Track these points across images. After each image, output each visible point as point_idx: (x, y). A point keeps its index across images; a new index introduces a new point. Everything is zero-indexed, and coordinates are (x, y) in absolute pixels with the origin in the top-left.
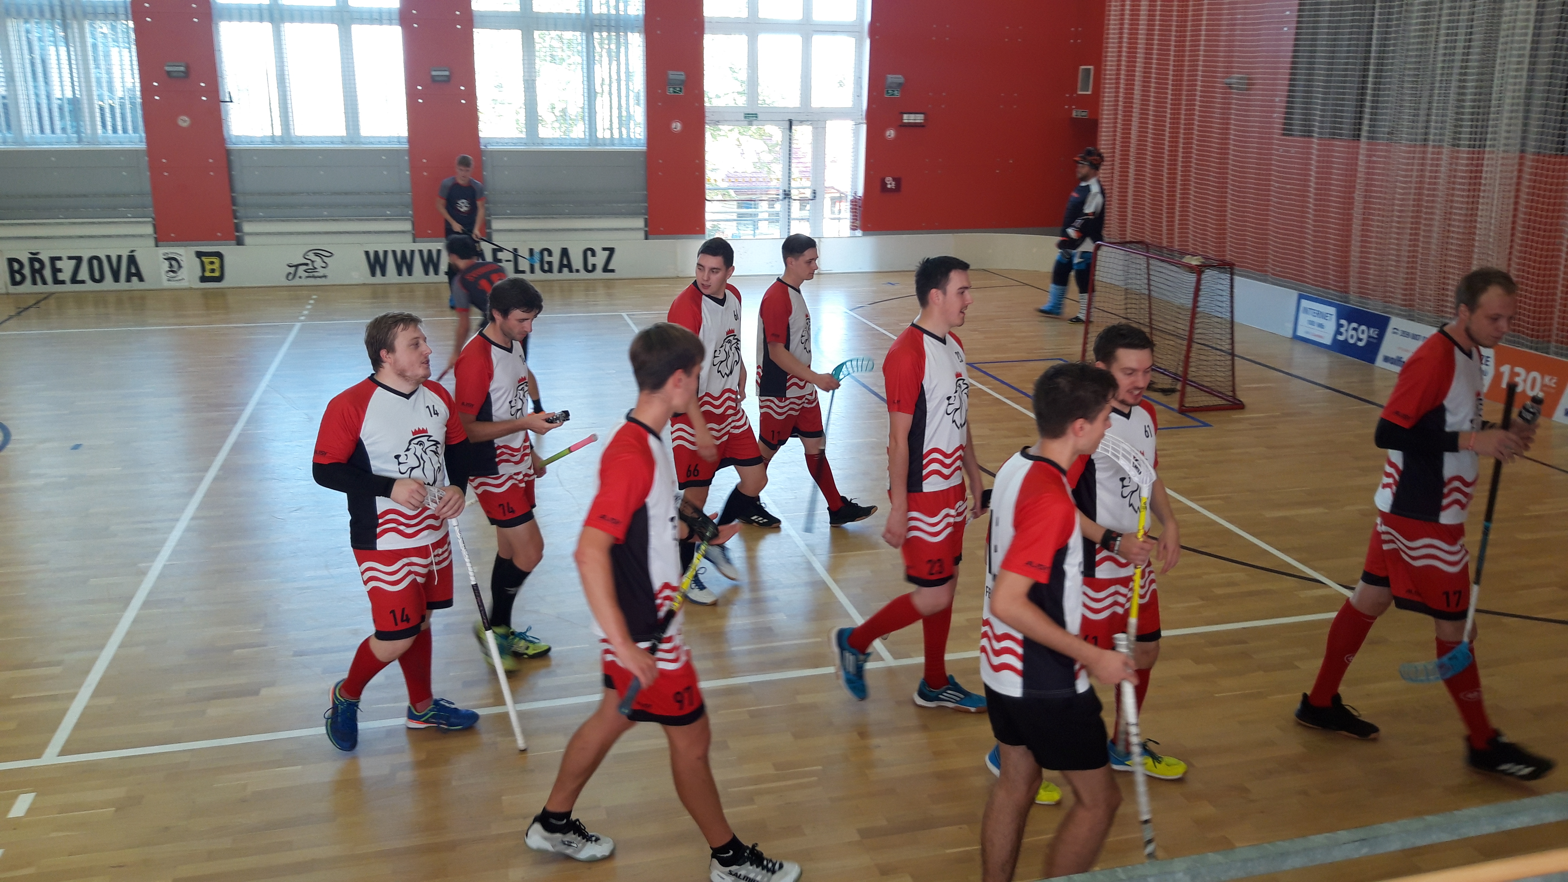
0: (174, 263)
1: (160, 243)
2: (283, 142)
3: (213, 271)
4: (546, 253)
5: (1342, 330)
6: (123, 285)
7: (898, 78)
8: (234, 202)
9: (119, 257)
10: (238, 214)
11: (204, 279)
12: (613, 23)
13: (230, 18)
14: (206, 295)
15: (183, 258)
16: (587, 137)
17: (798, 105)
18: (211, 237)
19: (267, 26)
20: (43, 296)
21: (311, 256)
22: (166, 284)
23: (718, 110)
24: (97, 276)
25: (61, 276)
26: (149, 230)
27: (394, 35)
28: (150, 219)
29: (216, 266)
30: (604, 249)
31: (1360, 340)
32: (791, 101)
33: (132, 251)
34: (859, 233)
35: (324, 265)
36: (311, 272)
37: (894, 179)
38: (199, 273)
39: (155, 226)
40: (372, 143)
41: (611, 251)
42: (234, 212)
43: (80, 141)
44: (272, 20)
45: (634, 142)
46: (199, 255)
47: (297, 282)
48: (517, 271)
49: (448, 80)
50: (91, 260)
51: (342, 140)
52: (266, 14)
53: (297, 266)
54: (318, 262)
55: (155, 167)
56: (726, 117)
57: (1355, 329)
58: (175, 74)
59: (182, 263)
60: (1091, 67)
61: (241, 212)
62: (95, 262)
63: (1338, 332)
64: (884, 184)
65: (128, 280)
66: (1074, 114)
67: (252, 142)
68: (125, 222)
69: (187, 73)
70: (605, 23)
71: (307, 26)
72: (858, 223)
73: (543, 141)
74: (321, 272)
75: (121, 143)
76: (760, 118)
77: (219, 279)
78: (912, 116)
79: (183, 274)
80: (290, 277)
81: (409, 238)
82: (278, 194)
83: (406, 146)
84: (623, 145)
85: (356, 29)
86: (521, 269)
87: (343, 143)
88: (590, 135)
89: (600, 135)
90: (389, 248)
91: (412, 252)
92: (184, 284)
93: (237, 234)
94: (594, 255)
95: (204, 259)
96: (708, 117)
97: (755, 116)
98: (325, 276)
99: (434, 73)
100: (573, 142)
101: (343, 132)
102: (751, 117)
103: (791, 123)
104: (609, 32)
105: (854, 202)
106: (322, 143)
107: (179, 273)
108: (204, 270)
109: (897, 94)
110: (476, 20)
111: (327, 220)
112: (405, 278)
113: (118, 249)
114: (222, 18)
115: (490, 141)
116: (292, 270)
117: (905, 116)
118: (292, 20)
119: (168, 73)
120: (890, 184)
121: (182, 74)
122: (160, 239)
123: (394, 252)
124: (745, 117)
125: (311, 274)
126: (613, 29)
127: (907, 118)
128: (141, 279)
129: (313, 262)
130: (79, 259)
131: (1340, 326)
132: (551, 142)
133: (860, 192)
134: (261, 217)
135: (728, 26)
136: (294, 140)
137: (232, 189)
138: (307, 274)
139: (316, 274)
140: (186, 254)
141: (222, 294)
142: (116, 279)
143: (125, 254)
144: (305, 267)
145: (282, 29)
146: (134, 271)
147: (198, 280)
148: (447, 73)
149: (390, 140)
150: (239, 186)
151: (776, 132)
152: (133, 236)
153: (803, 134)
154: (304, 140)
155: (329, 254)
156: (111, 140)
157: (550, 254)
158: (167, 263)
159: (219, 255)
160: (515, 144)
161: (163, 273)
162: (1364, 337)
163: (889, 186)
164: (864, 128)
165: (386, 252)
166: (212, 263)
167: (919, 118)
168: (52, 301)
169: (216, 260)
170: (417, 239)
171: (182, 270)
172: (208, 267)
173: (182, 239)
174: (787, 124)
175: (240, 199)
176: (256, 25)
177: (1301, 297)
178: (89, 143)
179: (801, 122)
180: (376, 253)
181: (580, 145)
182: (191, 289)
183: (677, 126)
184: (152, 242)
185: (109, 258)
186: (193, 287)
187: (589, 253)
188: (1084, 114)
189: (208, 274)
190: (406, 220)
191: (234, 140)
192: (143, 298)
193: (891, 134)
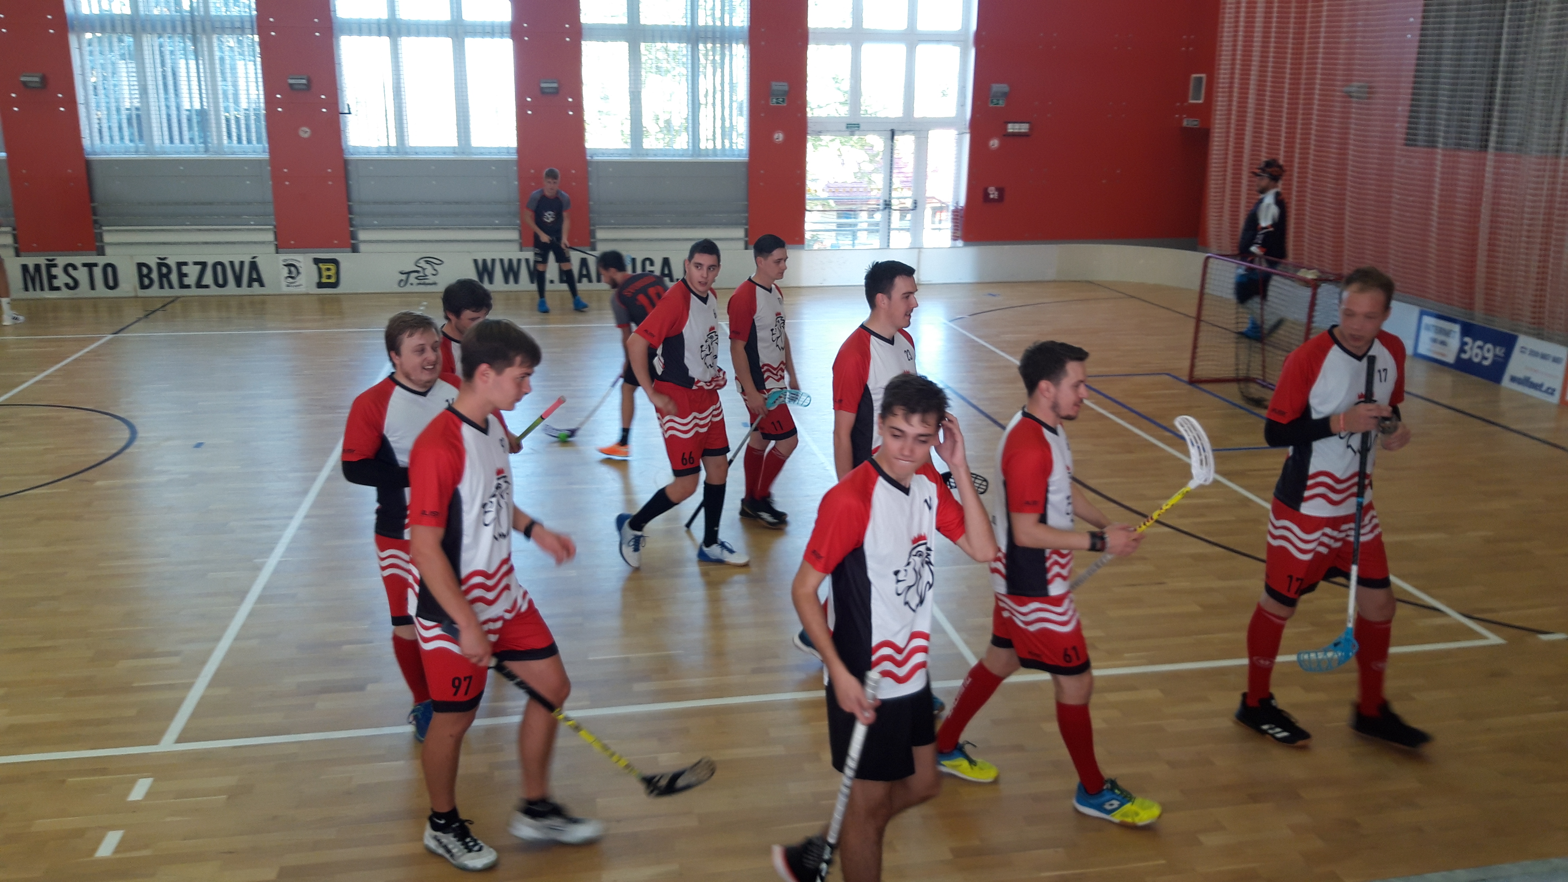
0: (293, 269)
1: (280, 250)
2: (397, 153)
3: (329, 277)
4: (648, 263)
5: (1467, 348)
6: (244, 290)
7: (1003, 88)
8: (350, 212)
9: (242, 263)
10: (354, 222)
11: (320, 285)
12: (718, 35)
13: (350, 33)
14: (323, 300)
15: (301, 265)
16: (691, 148)
17: (901, 115)
18: (327, 245)
19: (385, 40)
20: (171, 299)
21: (422, 264)
22: (285, 290)
23: (820, 121)
24: (221, 281)
25: (187, 281)
26: (270, 237)
27: (505, 48)
28: (271, 227)
29: (332, 272)
31: (1485, 358)
32: (894, 110)
33: (254, 258)
34: (960, 243)
35: (434, 272)
36: (422, 279)
37: (997, 189)
38: (316, 279)
39: (276, 233)
40: (482, 154)
42: (351, 220)
43: (207, 151)
44: (389, 34)
45: (736, 153)
46: (317, 261)
47: (408, 289)
49: (556, 92)
50: (215, 265)
51: (454, 151)
52: (384, 28)
53: (409, 273)
54: (429, 270)
55: (277, 177)
56: (827, 127)
57: (1480, 348)
58: (296, 87)
59: (301, 270)
60: (1203, 75)
61: (357, 221)
62: (219, 268)
63: (1462, 350)
64: (986, 195)
65: (250, 285)
66: (1185, 123)
67: (369, 153)
68: (248, 230)
69: (309, 86)
70: (710, 35)
71: (422, 40)
72: (959, 234)
73: (647, 152)
74: (432, 279)
75: (245, 153)
76: (862, 127)
77: (335, 285)
78: (1017, 126)
79: (301, 280)
80: (402, 284)
81: (516, 247)
82: (391, 203)
83: (514, 157)
84: (725, 155)
85: (469, 42)
87: (455, 153)
88: (694, 146)
89: (703, 145)
90: (497, 256)
91: (519, 261)
92: (302, 290)
93: (353, 242)
95: (321, 265)
96: (811, 127)
97: (857, 126)
98: (435, 284)
99: (543, 85)
100: (676, 152)
101: (454, 143)
102: (853, 127)
103: (893, 133)
104: (714, 43)
105: (956, 212)
106: (435, 153)
107: (298, 278)
108: (320, 276)
109: (1002, 103)
110: (584, 32)
111: (437, 229)
112: (512, 286)
113: (241, 256)
114: (343, 32)
115: (596, 152)
116: (404, 277)
117: (1010, 126)
118: (409, 34)
119: (291, 85)
120: (993, 194)
121: (304, 87)
122: (281, 245)
123: (502, 261)
124: (847, 127)
125: (422, 281)
126: (718, 41)
127: (1012, 128)
128: (262, 285)
129: (424, 269)
130: (204, 265)
131: (1464, 344)
132: (656, 152)
133: (962, 202)
134: (375, 225)
135: (832, 37)
136: (408, 150)
137: (349, 199)
138: (418, 281)
139: (427, 281)
140: (304, 261)
141: (336, 299)
142: (239, 284)
143: (247, 260)
144: (416, 274)
145: (399, 43)
146: (256, 278)
147: (314, 285)
148: (555, 85)
149: (499, 150)
150: (355, 195)
151: (877, 142)
152: (255, 243)
153: (905, 144)
154: (418, 150)
155: (440, 262)
156: (236, 150)
157: (652, 264)
158: (286, 269)
159: (335, 262)
160: (620, 155)
161: (282, 279)
162: (1490, 355)
163: (992, 196)
164: (967, 138)
165: (493, 261)
166: (328, 269)
167: (1024, 128)
168: (177, 305)
169: (332, 267)
170: (524, 248)
171: (300, 276)
172: (325, 273)
173: (302, 245)
174: (889, 133)
175: (356, 208)
176: (375, 39)
177: (1422, 313)
178: (216, 153)
179: (904, 132)
180: (484, 261)
181: (682, 155)
182: (308, 294)
183: (779, 137)
184: (272, 249)
185: (232, 263)
186: (311, 292)
188: (1196, 123)
189: (324, 280)
190: (514, 229)
191: (351, 151)
192: (263, 303)
193: (994, 143)
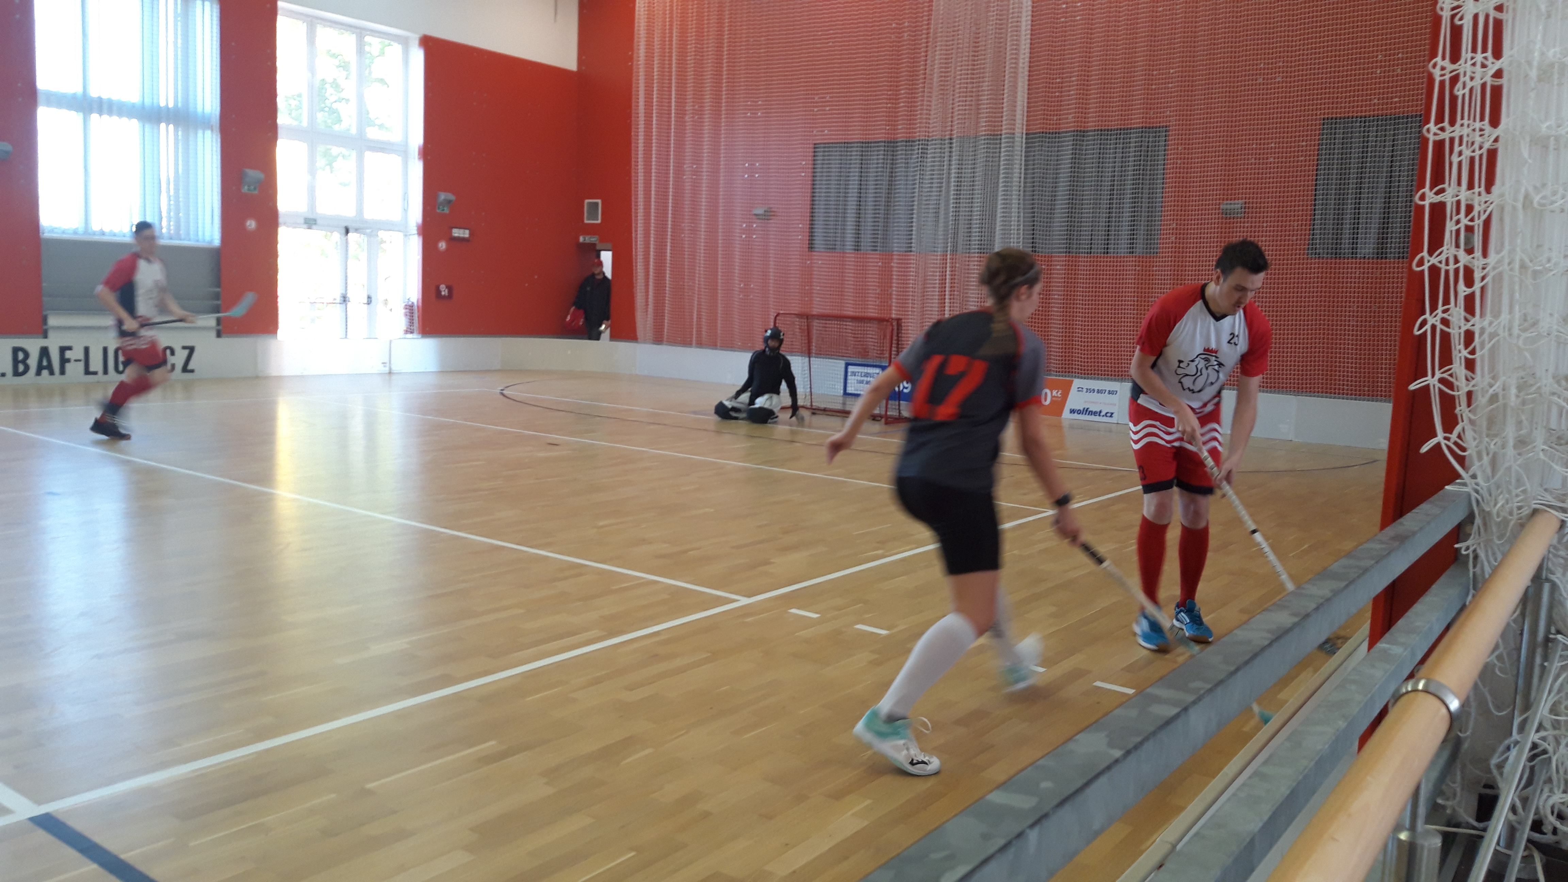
7: (448, 196)
12: (181, 117)
30: (184, 348)
34: (417, 335)
37: (447, 287)
41: (191, 350)
45: (206, 239)
48: (87, 372)
64: (438, 291)
66: (581, 239)
70: (172, 116)
72: (415, 327)
76: (318, 223)
78: (460, 231)
86: (92, 369)
94: (173, 353)
97: (314, 221)
102: (310, 222)
103: (347, 231)
104: (177, 126)
105: (410, 308)
109: (446, 210)
110: (39, 96)
115: (50, 229)
117: (454, 231)
124: (305, 221)
127: (457, 233)
133: (416, 298)
151: (334, 238)
153: (358, 241)
163: (443, 294)
164: (416, 239)
167: (465, 234)
174: (344, 231)
179: (356, 230)
183: (251, 224)
187: (168, 352)
188: (594, 239)
193: (442, 245)
